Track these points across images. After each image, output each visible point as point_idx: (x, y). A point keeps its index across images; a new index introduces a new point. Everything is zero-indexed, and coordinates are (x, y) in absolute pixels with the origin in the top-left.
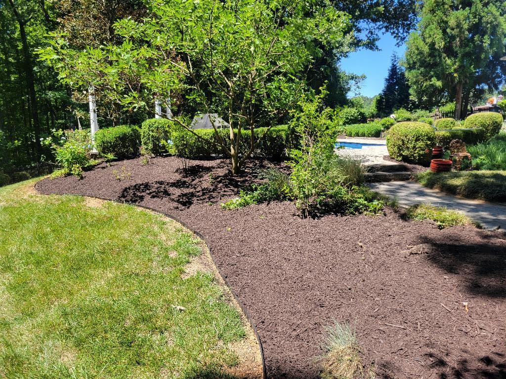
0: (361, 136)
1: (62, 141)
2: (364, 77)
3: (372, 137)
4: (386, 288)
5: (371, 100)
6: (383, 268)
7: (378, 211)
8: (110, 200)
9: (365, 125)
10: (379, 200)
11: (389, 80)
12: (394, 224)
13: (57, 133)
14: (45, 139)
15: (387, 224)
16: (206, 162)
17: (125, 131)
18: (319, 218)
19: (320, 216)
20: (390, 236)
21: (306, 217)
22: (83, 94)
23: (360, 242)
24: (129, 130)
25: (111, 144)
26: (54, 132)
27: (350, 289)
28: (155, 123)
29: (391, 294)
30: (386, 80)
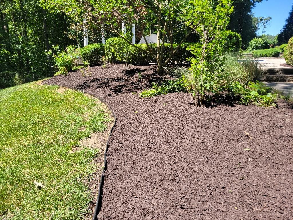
0: (264, 57)
1: (58, 53)
2: (269, 19)
3: (272, 57)
4: (270, 194)
5: (274, 37)
6: (270, 164)
7: (271, 103)
8: (70, 88)
9: (268, 50)
10: (272, 93)
11: (288, 20)
12: (287, 116)
13: (55, 47)
14: (48, 51)
15: (279, 116)
16: (144, 67)
17: (97, 47)
18: (212, 107)
19: (214, 105)
20: (281, 127)
21: (200, 106)
22: (77, 25)
23: (247, 131)
24: (99, 46)
25: (88, 55)
26: (54, 47)
27: (223, 188)
28: (114, 40)
29: (277, 204)
30: (287, 20)
